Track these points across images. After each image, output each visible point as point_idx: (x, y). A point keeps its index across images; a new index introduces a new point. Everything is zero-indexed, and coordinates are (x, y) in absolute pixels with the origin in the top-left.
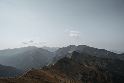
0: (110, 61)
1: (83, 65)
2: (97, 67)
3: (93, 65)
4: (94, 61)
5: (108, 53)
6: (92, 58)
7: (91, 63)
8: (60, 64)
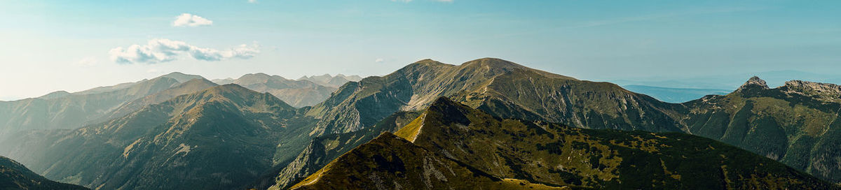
0: (634, 143)
1: (490, 176)
2: (568, 182)
3: (551, 171)
4: (555, 149)
5: (629, 104)
6: (540, 132)
7: (537, 163)
8: (353, 178)
